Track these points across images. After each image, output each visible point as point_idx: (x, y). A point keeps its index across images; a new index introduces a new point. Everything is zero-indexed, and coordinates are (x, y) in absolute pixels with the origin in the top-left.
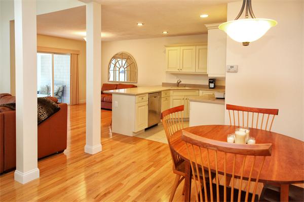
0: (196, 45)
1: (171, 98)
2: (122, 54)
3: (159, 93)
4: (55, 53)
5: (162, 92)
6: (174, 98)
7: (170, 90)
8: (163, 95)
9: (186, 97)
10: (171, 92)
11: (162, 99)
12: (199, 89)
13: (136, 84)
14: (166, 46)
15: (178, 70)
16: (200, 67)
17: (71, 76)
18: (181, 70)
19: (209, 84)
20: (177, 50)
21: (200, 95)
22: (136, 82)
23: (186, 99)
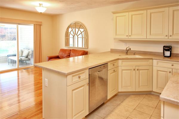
0: (147, 9)
1: (120, 69)
2: (75, 23)
3: (105, 65)
4: (19, 24)
5: (109, 64)
6: (123, 68)
7: (118, 59)
8: (110, 66)
9: (137, 68)
10: (120, 61)
11: (109, 72)
12: (153, 58)
13: (87, 49)
14: (113, 13)
15: (127, 36)
16: (152, 33)
17: (34, 42)
18: (130, 36)
19: (163, 52)
20: (125, 16)
21: (154, 65)
22: (87, 48)
23: (138, 70)
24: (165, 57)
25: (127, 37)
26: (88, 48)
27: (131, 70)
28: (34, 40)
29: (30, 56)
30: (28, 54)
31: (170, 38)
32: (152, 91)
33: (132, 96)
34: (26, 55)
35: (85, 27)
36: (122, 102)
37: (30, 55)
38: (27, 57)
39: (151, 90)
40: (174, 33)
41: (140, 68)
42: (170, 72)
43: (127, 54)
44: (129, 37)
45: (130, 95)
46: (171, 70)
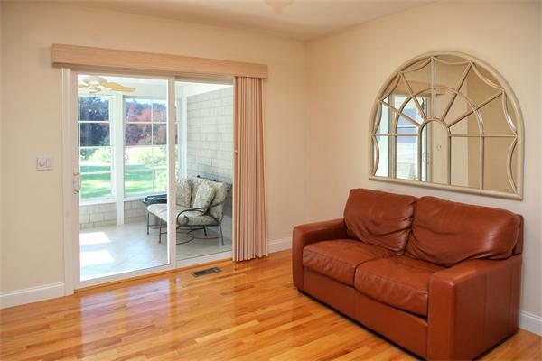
17: (236, 154)
22: (518, 195)
26: (522, 197)
28: (236, 148)
29: (220, 208)
30: (213, 201)
34: (204, 204)
35: (500, 74)
37: (217, 204)
38: (207, 211)
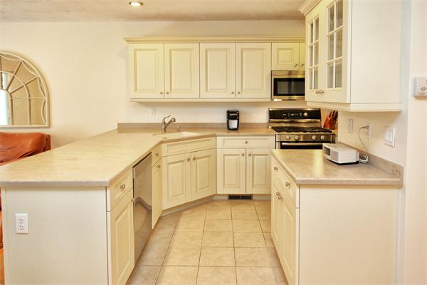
0: (199, 42)
1: (164, 161)
5: (153, 154)
7: (161, 142)
9: (193, 155)
10: (164, 147)
12: (217, 134)
13: (48, 130)
14: (127, 41)
15: (162, 93)
16: (209, 88)
18: (167, 93)
19: (226, 122)
20: (156, 50)
21: (218, 147)
22: (47, 125)
23: (194, 159)
24: (231, 130)
25: (160, 96)
26: (49, 126)
27: (183, 161)
31: (238, 96)
32: (216, 195)
33: (186, 212)
35: (36, 68)
36: (176, 227)
39: (215, 193)
40: (244, 88)
41: (198, 155)
42: (243, 155)
43: (165, 131)
44: (166, 95)
45: (181, 211)
46: (244, 151)
